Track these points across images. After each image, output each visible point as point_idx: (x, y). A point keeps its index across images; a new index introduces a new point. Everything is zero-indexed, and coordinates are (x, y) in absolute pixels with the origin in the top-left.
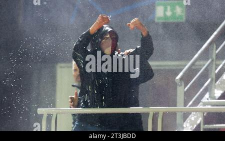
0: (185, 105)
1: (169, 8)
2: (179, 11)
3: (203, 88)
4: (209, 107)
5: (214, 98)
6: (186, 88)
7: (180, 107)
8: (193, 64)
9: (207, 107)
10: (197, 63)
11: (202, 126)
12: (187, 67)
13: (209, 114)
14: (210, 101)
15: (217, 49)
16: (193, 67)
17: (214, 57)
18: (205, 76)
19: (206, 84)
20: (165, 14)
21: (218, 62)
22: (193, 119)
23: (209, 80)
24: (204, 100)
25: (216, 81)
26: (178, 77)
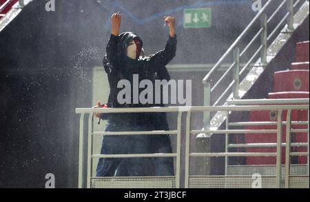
0: (212, 104)
1: (196, 15)
2: (205, 17)
3: (228, 88)
4: (234, 106)
5: (238, 98)
6: (212, 89)
7: (206, 106)
8: (218, 67)
9: (231, 106)
10: (222, 66)
11: (227, 123)
12: (213, 69)
13: (233, 112)
14: (234, 100)
15: (241, 52)
16: (219, 70)
17: (238, 60)
18: (230, 78)
19: (230, 86)
20: (192, 21)
21: (241, 65)
22: (219, 117)
23: (233, 81)
24: (229, 99)
25: (240, 82)
26: (205, 79)
